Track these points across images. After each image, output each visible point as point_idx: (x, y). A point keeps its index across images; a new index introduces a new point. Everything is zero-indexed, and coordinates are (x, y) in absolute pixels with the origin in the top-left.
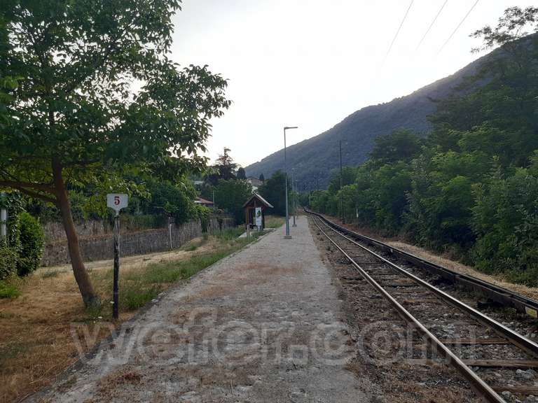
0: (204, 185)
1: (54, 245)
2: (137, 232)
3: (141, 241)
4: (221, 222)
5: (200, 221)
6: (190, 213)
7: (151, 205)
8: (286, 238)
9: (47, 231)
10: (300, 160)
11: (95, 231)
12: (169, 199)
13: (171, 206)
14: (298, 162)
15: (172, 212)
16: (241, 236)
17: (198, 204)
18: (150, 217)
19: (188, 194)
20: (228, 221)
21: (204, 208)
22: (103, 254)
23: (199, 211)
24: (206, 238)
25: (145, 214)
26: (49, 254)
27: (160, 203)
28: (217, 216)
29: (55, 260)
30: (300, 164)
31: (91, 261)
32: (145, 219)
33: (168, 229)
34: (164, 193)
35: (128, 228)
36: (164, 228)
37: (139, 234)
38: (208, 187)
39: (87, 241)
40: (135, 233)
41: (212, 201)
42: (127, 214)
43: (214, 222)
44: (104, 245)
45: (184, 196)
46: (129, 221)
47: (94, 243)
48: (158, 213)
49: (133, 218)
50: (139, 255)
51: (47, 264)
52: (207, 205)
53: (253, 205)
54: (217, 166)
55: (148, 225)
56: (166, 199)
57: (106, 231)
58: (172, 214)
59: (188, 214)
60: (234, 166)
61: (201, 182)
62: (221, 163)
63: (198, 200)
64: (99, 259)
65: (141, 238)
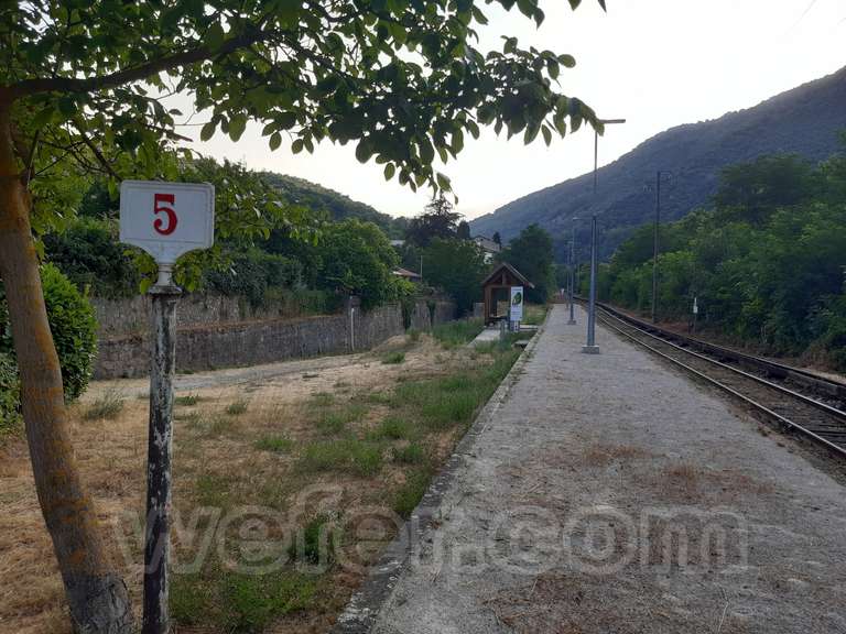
0: (404, 246)
1: (144, 338)
2: (297, 319)
3: (304, 335)
4: (432, 308)
5: (400, 305)
6: (386, 291)
7: (322, 273)
8: (586, 351)
9: (135, 311)
10: (559, 213)
11: (224, 314)
12: (352, 264)
13: (355, 277)
14: (555, 217)
15: (356, 288)
16: (478, 338)
17: (397, 276)
18: (320, 295)
19: (382, 258)
20: (444, 308)
21: (408, 285)
22: (235, 357)
23: (400, 289)
24: (415, 337)
25: (312, 289)
26: (135, 355)
27: (336, 272)
28: (426, 297)
29: (146, 366)
30: (559, 218)
31: (212, 369)
32: (310, 298)
33: (349, 317)
34: (343, 254)
35: (280, 311)
36: (341, 313)
37: (300, 323)
38: (410, 250)
39: (206, 333)
40: (293, 320)
41: (418, 273)
42: (280, 288)
43: (421, 308)
44: (237, 342)
45: (377, 262)
46: (283, 301)
47: (220, 336)
48: (333, 288)
49: (289, 295)
50: (298, 360)
51: (130, 373)
52: (412, 279)
53: (499, 281)
54: (426, 216)
55: (315, 308)
56: (347, 266)
57: (243, 316)
58: (355, 292)
59: (382, 293)
60: (455, 216)
61: (401, 243)
62: (434, 211)
63: (396, 270)
64: (227, 366)
65: (303, 330)
